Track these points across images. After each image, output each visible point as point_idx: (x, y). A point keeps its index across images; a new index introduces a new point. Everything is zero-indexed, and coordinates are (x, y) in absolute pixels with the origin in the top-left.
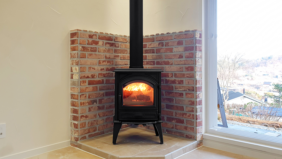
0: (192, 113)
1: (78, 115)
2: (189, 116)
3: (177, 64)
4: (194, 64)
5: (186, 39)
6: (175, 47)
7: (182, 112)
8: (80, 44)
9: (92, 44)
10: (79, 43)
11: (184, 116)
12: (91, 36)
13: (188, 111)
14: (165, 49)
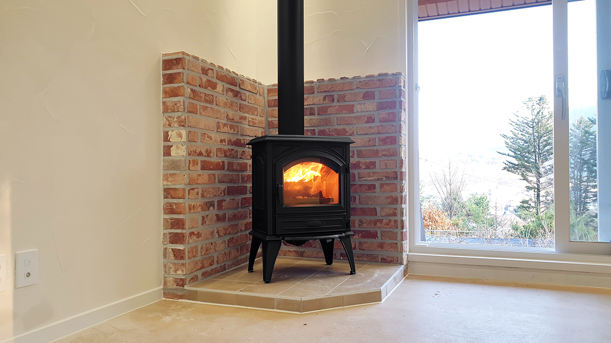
0: (393, 218)
1: (184, 231)
2: (387, 224)
3: (363, 133)
4: (398, 133)
5: (381, 89)
6: (360, 102)
7: (373, 218)
8: (187, 83)
9: (206, 88)
10: (185, 80)
11: (378, 224)
12: (205, 71)
13: (386, 216)
14: (337, 107)
